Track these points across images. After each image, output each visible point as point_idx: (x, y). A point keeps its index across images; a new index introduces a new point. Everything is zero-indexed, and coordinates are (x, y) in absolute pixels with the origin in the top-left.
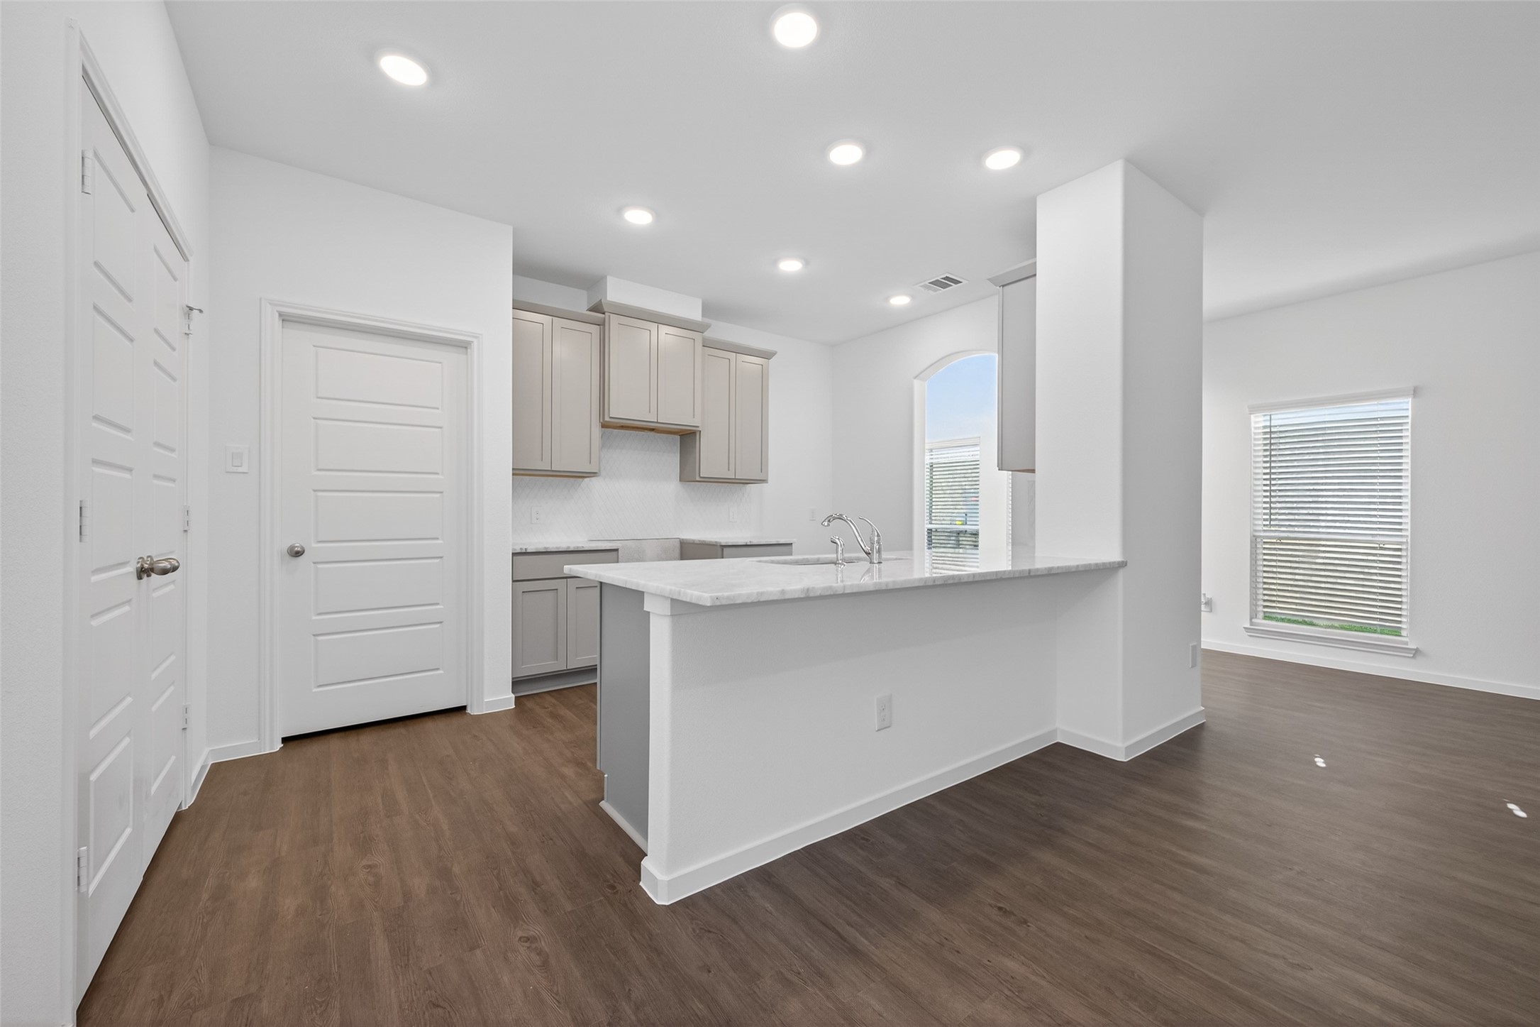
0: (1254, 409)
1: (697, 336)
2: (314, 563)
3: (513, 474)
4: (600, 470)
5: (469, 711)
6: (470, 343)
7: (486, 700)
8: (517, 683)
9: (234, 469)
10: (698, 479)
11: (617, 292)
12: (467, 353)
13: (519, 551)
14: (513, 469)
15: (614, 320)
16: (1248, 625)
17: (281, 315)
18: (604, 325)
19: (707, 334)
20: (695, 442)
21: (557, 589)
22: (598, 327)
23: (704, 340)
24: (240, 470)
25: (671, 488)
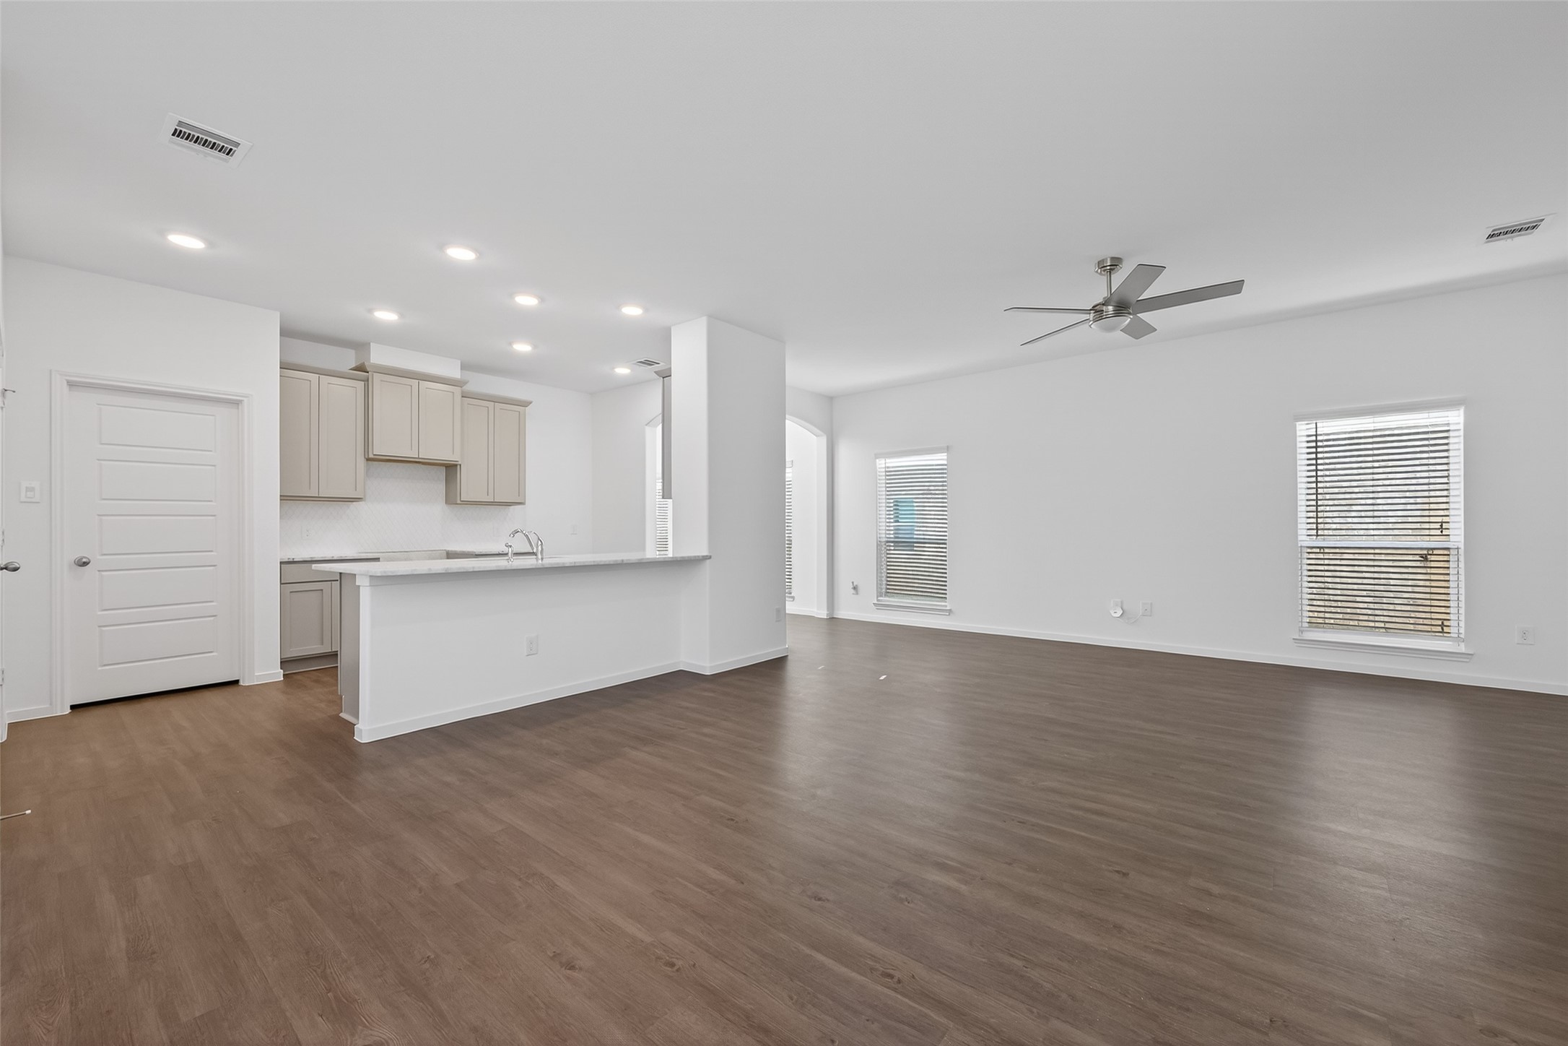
0: (877, 456)
1: (457, 390)
2: (99, 571)
3: (281, 500)
4: (365, 496)
5: (241, 683)
6: (241, 401)
7: (256, 674)
8: (284, 663)
9: (29, 500)
10: (459, 502)
11: (379, 356)
12: (238, 408)
13: (287, 560)
14: (281, 496)
15: (377, 378)
16: (876, 602)
17: (68, 382)
18: (368, 380)
19: (468, 388)
20: (456, 473)
21: (322, 590)
22: (363, 383)
23: (462, 392)
24: (33, 500)
25: (436, 509)
